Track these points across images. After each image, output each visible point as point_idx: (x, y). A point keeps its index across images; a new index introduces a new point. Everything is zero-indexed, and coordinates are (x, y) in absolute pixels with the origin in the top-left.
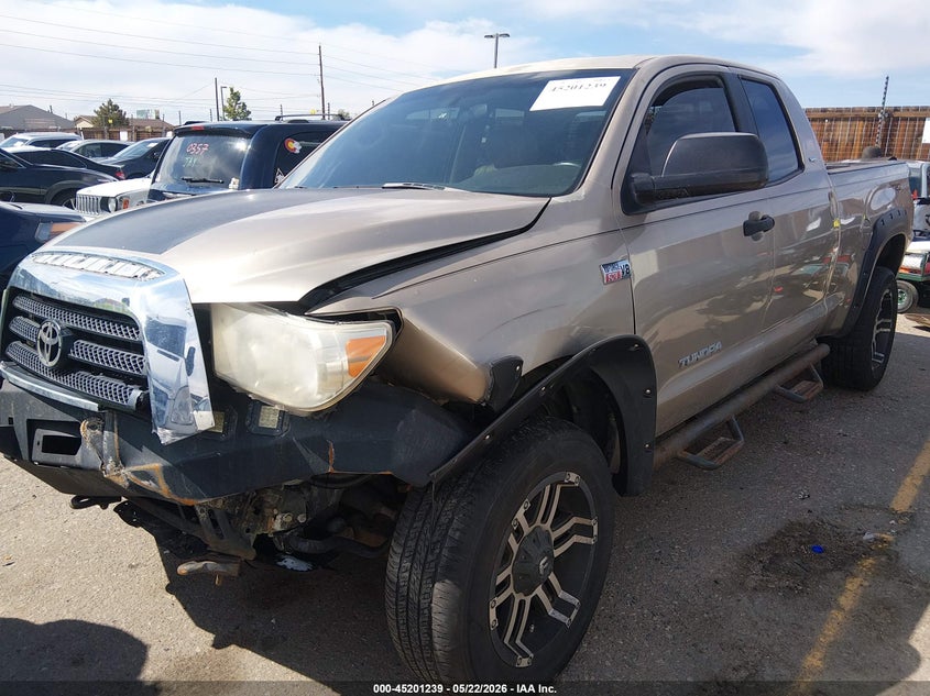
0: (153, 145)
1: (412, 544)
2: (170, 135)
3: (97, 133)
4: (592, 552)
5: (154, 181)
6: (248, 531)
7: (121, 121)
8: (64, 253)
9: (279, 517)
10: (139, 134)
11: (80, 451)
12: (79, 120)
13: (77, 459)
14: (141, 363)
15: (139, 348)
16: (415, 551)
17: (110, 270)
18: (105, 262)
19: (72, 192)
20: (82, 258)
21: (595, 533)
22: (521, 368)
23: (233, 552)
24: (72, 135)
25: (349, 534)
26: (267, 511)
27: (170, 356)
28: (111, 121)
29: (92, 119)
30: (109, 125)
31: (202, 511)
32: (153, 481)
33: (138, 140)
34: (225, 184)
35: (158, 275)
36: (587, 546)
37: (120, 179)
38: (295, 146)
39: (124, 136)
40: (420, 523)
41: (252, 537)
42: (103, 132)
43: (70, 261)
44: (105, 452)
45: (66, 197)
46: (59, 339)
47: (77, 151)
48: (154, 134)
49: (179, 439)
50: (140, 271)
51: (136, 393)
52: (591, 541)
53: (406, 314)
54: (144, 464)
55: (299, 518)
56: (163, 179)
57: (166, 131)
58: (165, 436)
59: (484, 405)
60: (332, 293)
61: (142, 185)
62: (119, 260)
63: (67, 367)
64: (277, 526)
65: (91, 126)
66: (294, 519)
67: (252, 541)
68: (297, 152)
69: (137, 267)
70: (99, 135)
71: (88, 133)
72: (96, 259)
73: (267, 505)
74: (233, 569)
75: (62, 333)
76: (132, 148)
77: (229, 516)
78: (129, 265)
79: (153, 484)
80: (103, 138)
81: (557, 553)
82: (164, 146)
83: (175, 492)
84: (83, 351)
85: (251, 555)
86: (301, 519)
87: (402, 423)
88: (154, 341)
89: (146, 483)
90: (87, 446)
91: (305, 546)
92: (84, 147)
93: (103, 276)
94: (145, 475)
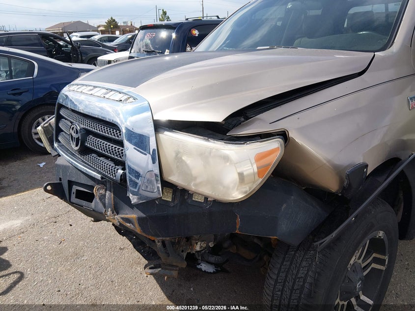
0: (130, 36)
1: (283, 275)
2: (137, 32)
3: (106, 32)
4: (383, 273)
5: (130, 52)
6: (182, 251)
7: (116, 27)
8: (83, 85)
9: (199, 243)
10: (124, 32)
11: (94, 201)
12: (99, 26)
13: (93, 205)
14: (122, 153)
15: (121, 144)
16: (285, 281)
17: (107, 96)
18: (105, 91)
19: (95, 58)
20: (92, 88)
21: (386, 263)
22: (367, 170)
23: (175, 264)
24: (96, 33)
25: (233, 250)
26: (193, 242)
27: (138, 151)
28: (112, 26)
29: (104, 26)
30: (111, 28)
31: (159, 242)
32: (132, 224)
33: (124, 34)
34: (163, 53)
35: (134, 101)
36: (381, 271)
37: (116, 52)
38: (196, 33)
39: (117, 33)
40: (288, 263)
41: (185, 255)
42: (109, 31)
43: (85, 90)
44: (107, 205)
45: (93, 61)
46: (79, 135)
47: (98, 40)
48: (130, 32)
49: (141, 202)
50: (124, 97)
51: (120, 172)
52: (383, 268)
53: (292, 134)
54: (127, 214)
55: (210, 244)
56: (134, 51)
57: (135, 30)
58: (134, 199)
59: (340, 195)
60: (242, 119)
61: (125, 54)
62: (112, 90)
63: (85, 151)
64: (198, 248)
65: (104, 29)
66: (208, 245)
67: (185, 257)
68: (197, 35)
69: (121, 95)
70: (107, 33)
71: (103, 32)
72: (99, 89)
73: (194, 238)
74: (175, 273)
75: (81, 132)
76: (121, 38)
77: (173, 244)
78: (117, 93)
79: (132, 226)
80: (109, 34)
81: (365, 273)
82: (134, 37)
83: (144, 231)
84: (91, 142)
85: (184, 265)
86: (211, 245)
87: (285, 206)
88: (130, 140)
89: (128, 224)
90: (97, 199)
91: (213, 259)
92: (101, 38)
93: (102, 99)
94: (128, 220)
